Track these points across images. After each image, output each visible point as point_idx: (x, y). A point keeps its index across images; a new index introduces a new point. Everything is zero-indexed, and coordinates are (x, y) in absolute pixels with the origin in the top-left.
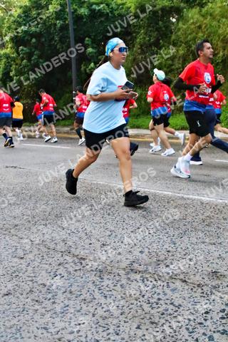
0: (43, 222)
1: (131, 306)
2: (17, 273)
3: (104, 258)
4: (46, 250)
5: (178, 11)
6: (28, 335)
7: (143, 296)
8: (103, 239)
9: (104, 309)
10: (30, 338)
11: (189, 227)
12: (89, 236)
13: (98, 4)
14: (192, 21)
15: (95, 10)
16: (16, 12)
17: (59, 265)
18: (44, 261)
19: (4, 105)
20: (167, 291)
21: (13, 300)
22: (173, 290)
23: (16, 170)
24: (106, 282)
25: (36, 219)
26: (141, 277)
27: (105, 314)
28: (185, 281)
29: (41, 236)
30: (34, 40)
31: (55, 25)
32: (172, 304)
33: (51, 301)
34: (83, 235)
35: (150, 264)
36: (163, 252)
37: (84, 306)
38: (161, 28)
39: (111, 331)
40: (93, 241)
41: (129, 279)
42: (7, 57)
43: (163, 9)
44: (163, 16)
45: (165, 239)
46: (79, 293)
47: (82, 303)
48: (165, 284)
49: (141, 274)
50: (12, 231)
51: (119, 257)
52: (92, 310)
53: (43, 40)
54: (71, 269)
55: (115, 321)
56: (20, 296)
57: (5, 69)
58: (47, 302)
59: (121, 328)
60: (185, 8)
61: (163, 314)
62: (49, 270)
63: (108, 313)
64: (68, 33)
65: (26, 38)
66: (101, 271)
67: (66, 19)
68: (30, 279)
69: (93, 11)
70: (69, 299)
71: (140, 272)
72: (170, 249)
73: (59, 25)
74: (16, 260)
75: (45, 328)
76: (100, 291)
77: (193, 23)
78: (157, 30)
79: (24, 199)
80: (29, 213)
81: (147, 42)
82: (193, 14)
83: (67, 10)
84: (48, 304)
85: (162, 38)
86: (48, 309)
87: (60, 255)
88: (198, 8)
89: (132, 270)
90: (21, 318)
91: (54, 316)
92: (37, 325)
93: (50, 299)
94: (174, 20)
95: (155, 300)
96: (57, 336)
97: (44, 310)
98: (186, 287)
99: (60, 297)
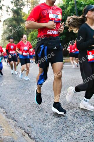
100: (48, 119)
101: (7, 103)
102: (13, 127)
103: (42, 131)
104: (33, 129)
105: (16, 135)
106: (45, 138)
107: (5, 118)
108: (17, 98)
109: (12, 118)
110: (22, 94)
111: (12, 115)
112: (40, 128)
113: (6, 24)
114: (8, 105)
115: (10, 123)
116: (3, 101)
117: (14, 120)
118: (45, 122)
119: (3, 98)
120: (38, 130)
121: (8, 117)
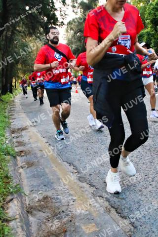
100: (150, 186)
101: (78, 157)
102: (90, 196)
103: (140, 206)
104: (124, 202)
105: (95, 209)
106: (147, 218)
107: (76, 181)
108: (95, 148)
109: (88, 182)
110: (102, 143)
111: (88, 177)
112: (136, 200)
113: (71, 29)
114: (79, 160)
115: (85, 189)
116: (72, 154)
117: (91, 185)
118: (145, 192)
119: (72, 149)
120: (132, 203)
121: (81, 179)
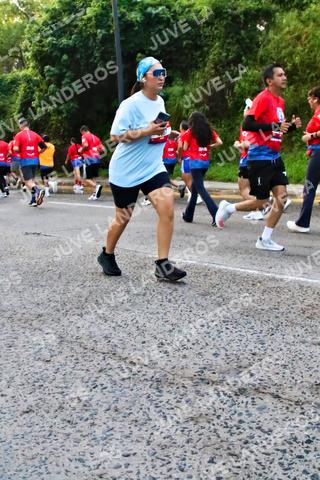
0: (78, 311)
1: (201, 431)
2: (41, 383)
3: (164, 363)
4: (82, 350)
5: (267, 15)
6: (58, 469)
7: (219, 417)
8: (161, 336)
9: (163, 435)
10: (59, 473)
11: (282, 319)
12: (141, 331)
13: (155, 6)
14: (287, 29)
15: (151, 14)
16: (40, 18)
17: (100, 371)
18: (79, 366)
19: (28, 148)
20: (253, 410)
21: (36, 420)
22: (261, 409)
23: (39, 237)
24: (166, 397)
25: (68, 308)
26: (216, 390)
27: (164, 442)
28: (278, 397)
29: (75, 330)
30: (65, 57)
31: (95, 35)
32: (259, 428)
33: (89, 421)
34: (134, 329)
35: (228, 372)
36: (246, 355)
37: (135, 430)
38: (243, 39)
39: (173, 465)
40: (148, 338)
41: (198, 392)
42: (28, 80)
43: (246, 13)
44: (246, 23)
45: (250, 336)
46: (128, 412)
47: (132, 426)
48: (250, 401)
49: (214, 386)
50: (34, 323)
51: (184, 361)
52: (146, 436)
53: (78, 56)
54: (116, 378)
55: (179, 452)
56: (46, 415)
57: (25, 97)
58: (82, 423)
59: (187, 461)
60: (277, 11)
61: (246, 442)
62: (86, 379)
63: (168, 440)
64: (113, 47)
65: (54, 54)
66: (158, 381)
67: (109, 26)
68: (60, 390)
69: (147, 16)
70: (114, 420)
71: (213, 382)
72: (257, 351)
73: (100, 36)
74: (40, 363)
75: (80, 460)
76: (158, 409)
77: (289, 32)
78: (238, 41)
79: (51, 278)
80: (58, 297)
81: (223, 59)
82: (288, 20)
83: (112, 14)
84: (84, 426)
85: (245, 53)
86: (84, 434)
87: (101, 357)
88: (296, 11)
89: (202, 380)
90: (47, 445)
91: (93, 442)
92: (69, 455)
93: (87, 420)
94: (262, 28)
95: (235, 423)
96: (98, 472)
97: (79, 434)
98: (279, 405)
99: (102, 416)
